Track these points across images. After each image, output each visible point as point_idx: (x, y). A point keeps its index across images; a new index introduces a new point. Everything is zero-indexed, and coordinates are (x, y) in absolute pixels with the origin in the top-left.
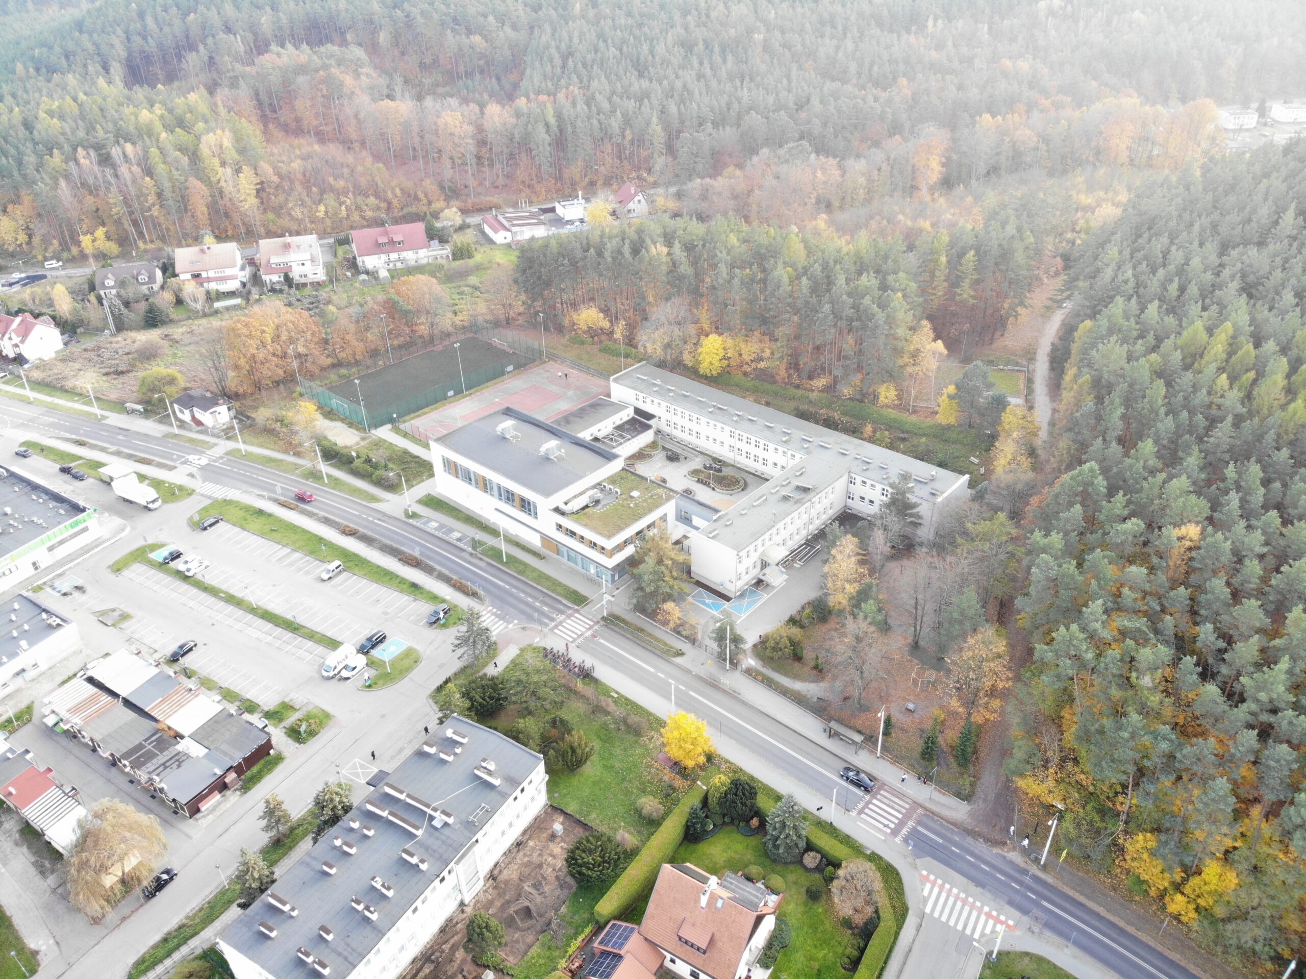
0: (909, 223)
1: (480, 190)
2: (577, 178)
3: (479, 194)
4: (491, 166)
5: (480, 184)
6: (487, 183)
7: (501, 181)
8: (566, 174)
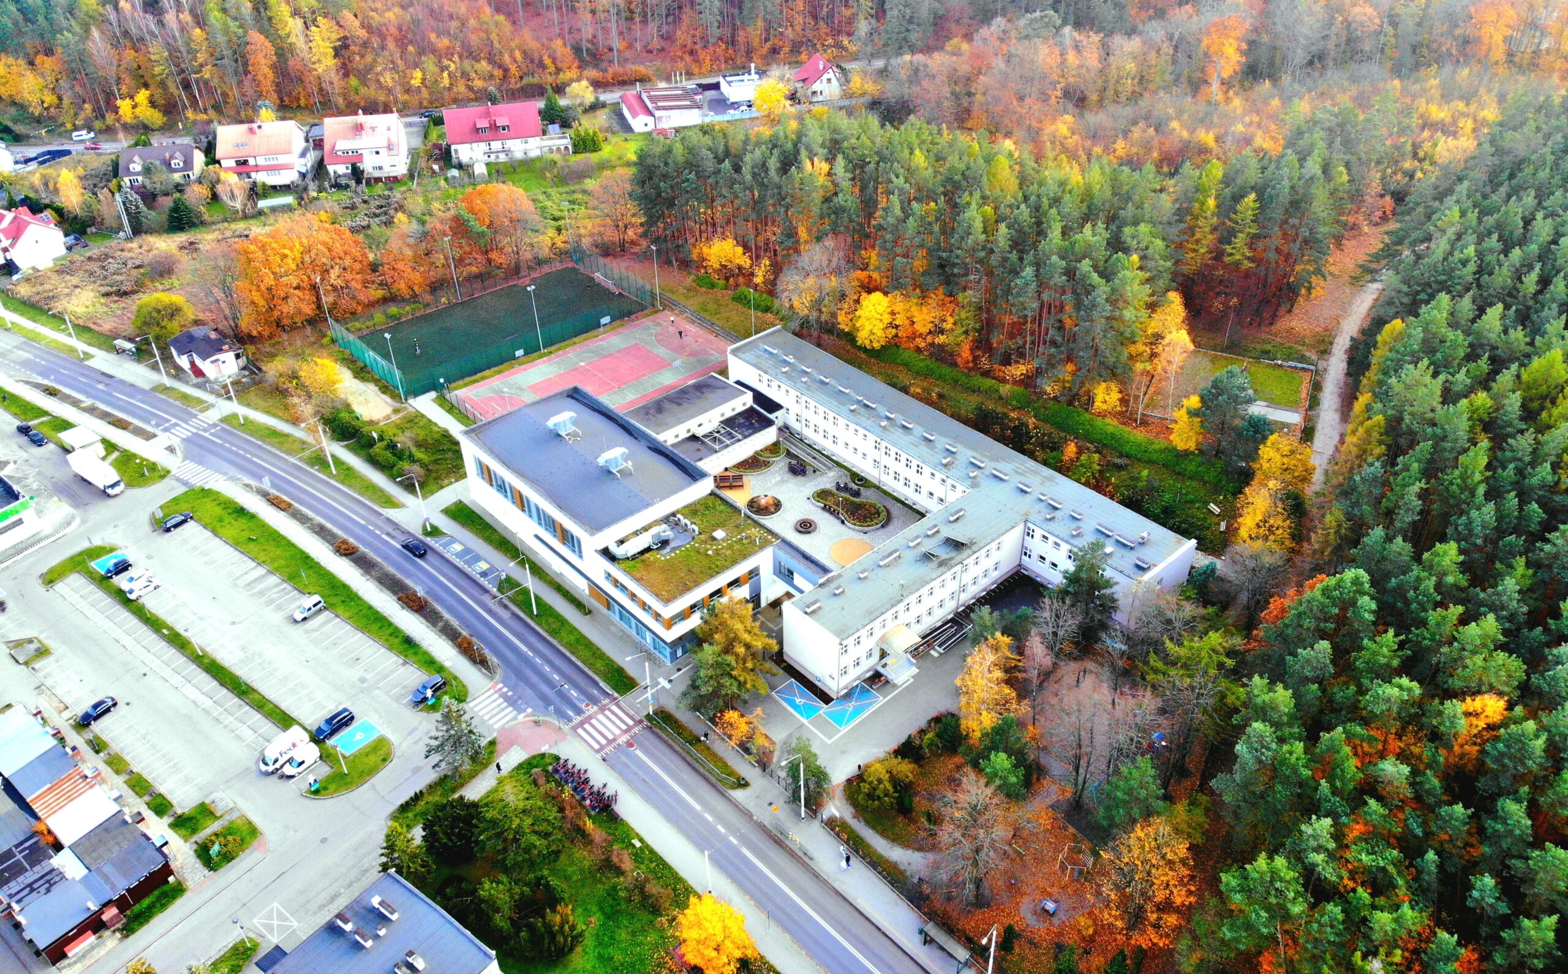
0: (1185, 134)
1: (628, 54)
2: (756, 43)
3: (626, 60)
4: (644, 22)
5: (630, 46)
6: (638, 46)
7: (656, 43)
8: (741, 38)
